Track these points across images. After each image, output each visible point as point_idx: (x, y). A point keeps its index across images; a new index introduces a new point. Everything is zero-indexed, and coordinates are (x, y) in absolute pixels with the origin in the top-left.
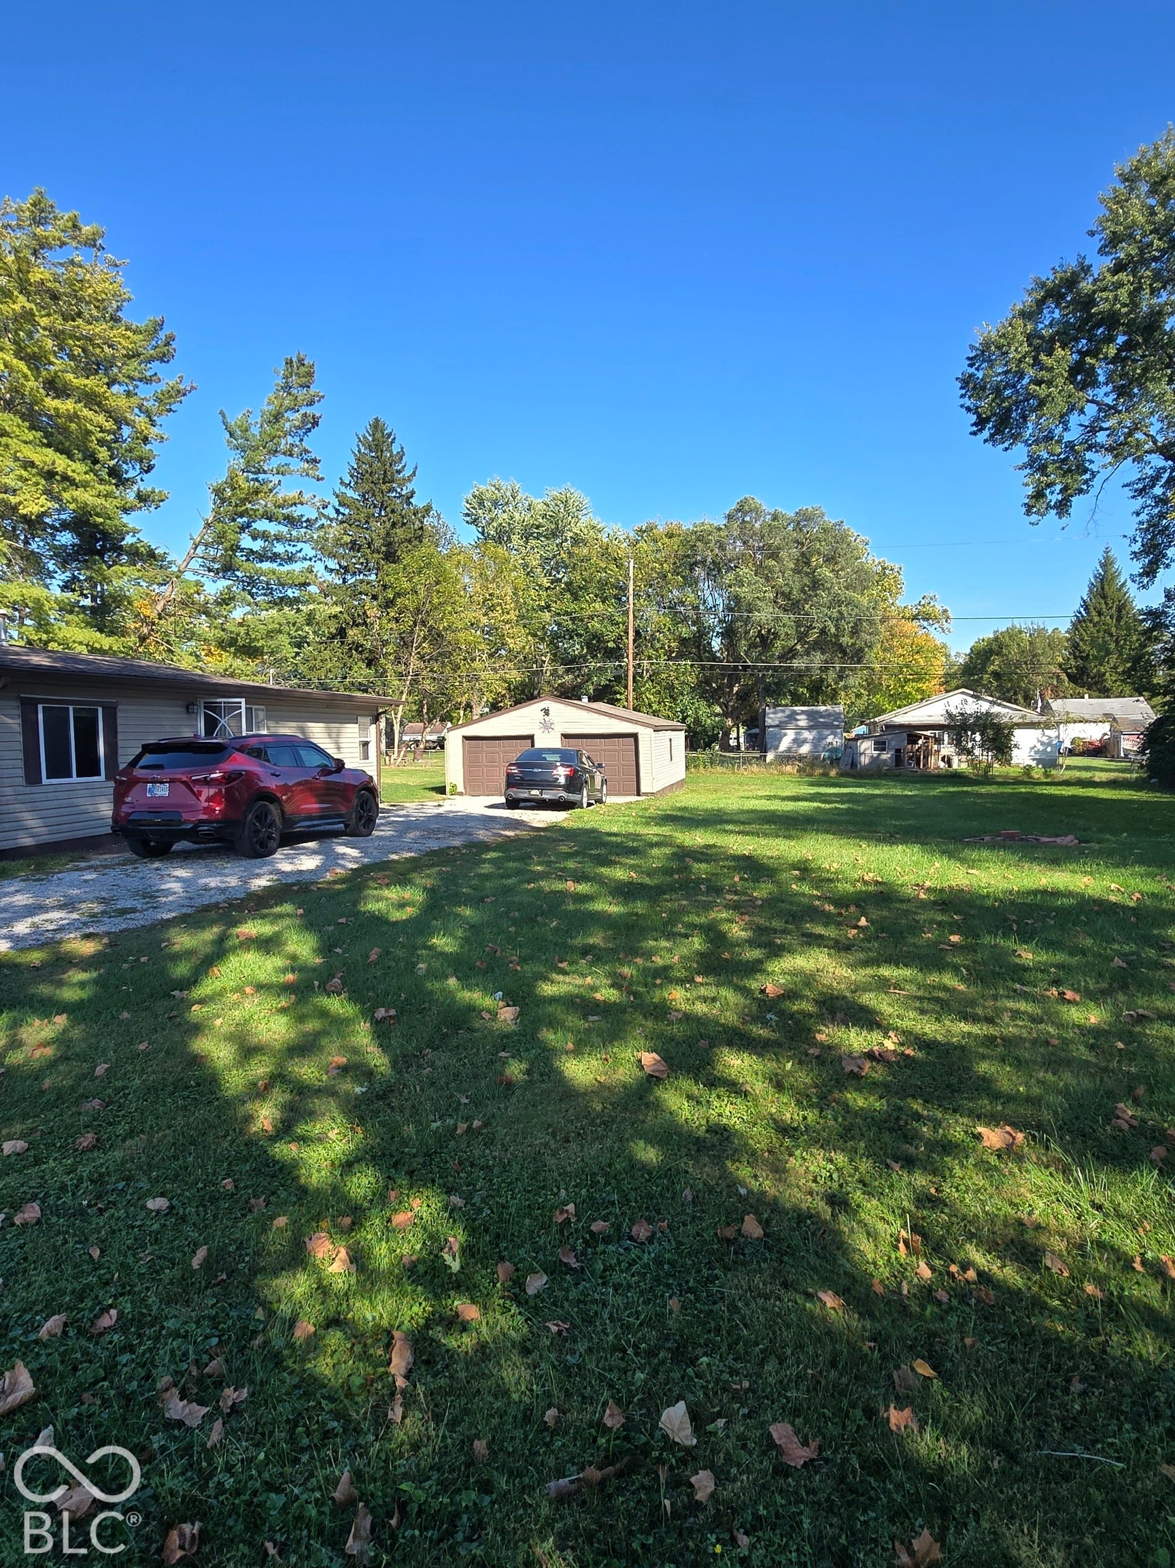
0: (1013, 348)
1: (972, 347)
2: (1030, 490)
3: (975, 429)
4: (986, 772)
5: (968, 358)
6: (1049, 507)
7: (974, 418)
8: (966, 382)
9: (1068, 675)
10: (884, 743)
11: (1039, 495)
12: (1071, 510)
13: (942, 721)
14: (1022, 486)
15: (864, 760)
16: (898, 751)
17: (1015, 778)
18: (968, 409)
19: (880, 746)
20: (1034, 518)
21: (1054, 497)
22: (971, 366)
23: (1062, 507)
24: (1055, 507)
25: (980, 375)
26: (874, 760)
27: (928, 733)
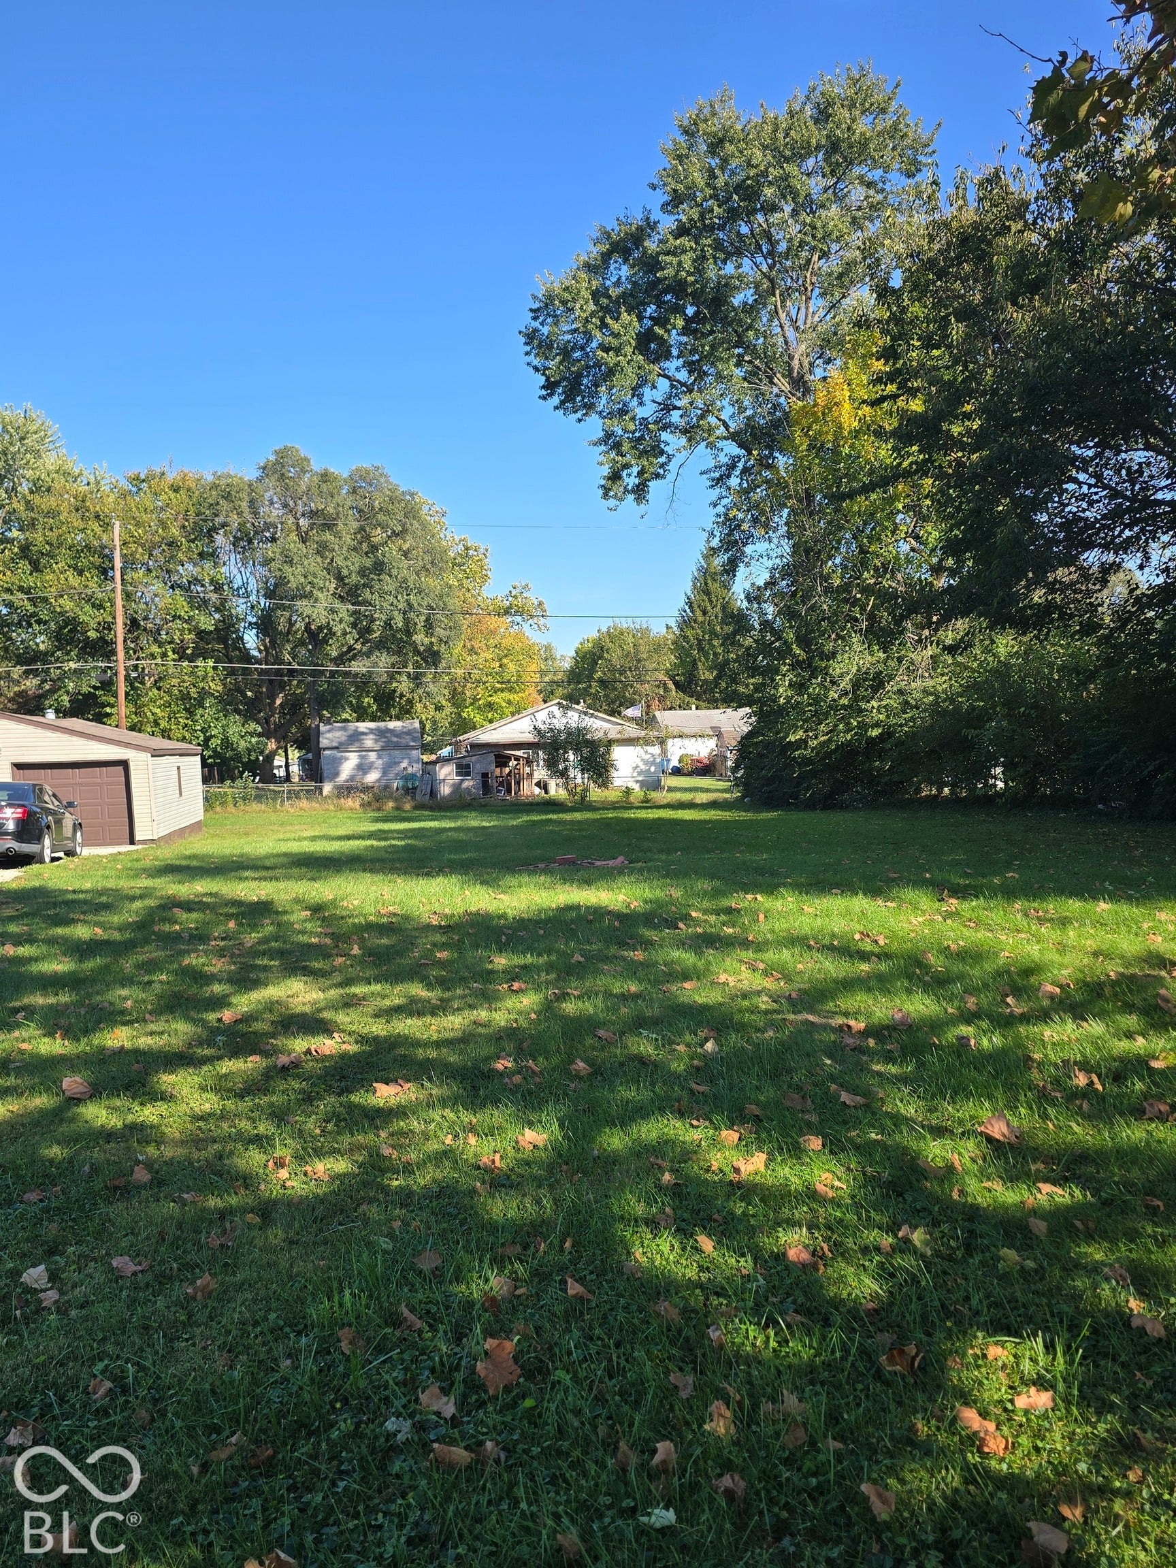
0: (578, 306)
1: (535, 297)
2: (606, 470)
3: (544, 392)
4: (583, 798)
5: (531, 310)
6: (626, 491)
7: (542, 380)
8: (531, 337)
9: (676, 684)
10: (468, 766)
11: (615, 477)
12: (649, 497)
13: (530, 738)
14: (597, 465)
15: (446, 790)
16: (485, 775)
17: (613, 803)
18: (536, 369)
19: (464, 770)
20: (612, 502)
21: (631, 480)
22: (535, 319)
23: (640, 492)
24: (633, 491)
25: (545, 330)
26: (457, 787)
27: (519, 753)
